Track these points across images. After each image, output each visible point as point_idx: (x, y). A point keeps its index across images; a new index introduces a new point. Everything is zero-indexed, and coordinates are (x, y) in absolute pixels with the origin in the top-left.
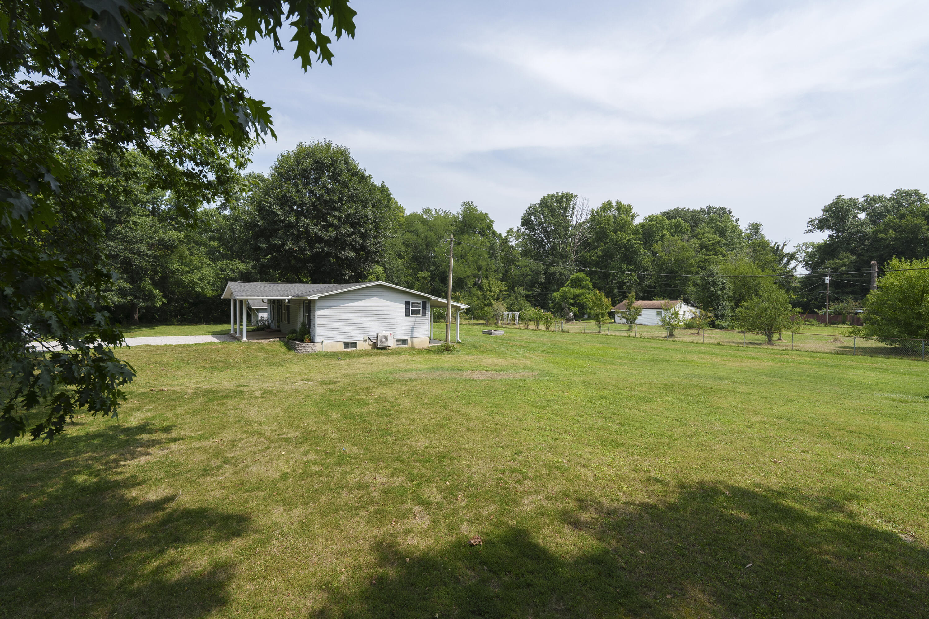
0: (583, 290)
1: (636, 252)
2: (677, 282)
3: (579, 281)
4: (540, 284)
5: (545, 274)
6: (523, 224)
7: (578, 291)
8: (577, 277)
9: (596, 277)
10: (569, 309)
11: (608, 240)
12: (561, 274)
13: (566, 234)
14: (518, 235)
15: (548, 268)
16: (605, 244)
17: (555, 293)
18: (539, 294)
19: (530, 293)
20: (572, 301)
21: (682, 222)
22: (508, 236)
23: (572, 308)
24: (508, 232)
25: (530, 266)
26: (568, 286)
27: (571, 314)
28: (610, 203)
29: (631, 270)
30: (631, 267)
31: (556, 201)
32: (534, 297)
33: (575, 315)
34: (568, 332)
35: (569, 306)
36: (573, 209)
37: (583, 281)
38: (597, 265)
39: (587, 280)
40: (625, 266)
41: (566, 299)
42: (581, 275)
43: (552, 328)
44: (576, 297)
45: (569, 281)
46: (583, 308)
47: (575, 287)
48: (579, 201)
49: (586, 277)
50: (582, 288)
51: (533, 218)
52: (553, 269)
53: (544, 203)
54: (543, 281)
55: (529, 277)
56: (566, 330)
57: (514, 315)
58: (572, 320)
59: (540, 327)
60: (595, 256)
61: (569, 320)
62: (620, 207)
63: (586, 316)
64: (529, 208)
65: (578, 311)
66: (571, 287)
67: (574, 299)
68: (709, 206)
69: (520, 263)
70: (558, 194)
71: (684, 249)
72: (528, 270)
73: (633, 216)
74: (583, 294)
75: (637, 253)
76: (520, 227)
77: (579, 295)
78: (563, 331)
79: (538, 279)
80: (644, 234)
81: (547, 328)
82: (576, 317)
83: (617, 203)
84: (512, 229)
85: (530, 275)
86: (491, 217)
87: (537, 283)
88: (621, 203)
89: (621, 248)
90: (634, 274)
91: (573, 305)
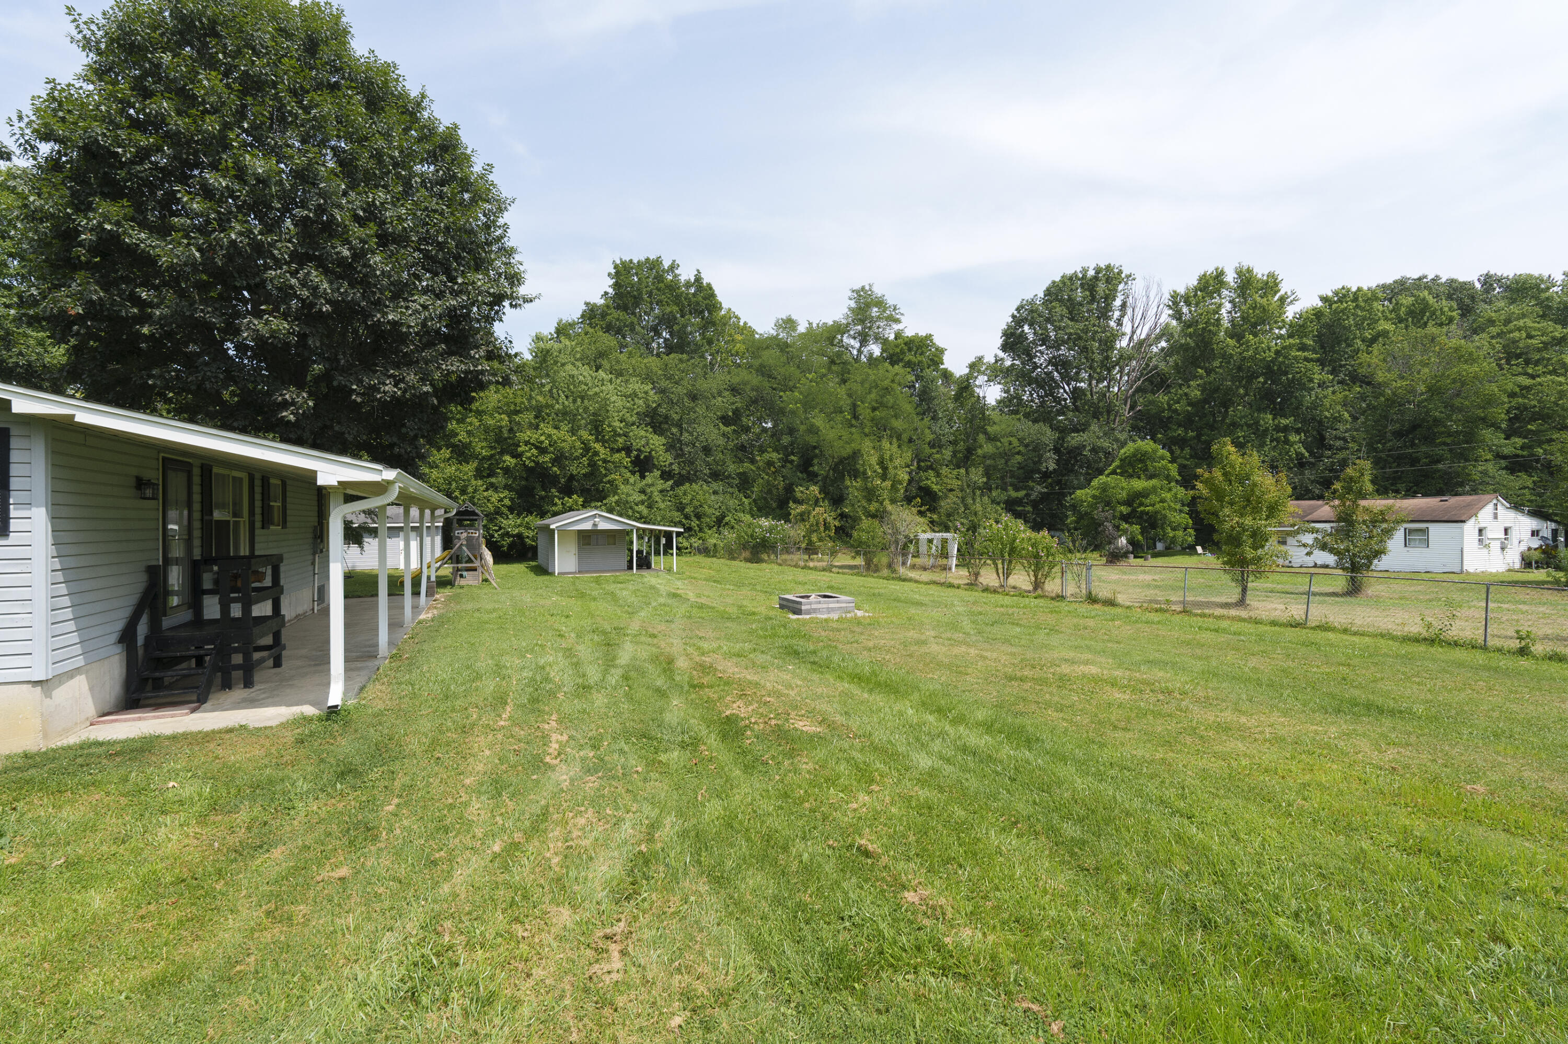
0: (1154, 482)
1: (1300, 384)
2: (1439, 451)
3: (1141, 461)
4: (1046, 475)
5: (1056, 450)
6: (1005, 347)
7: (1139, 484)
8: (1137, 450)
9: (1187, 450)
10: (1117, 527)
11: (1216, 363)
12: (1094, 450)
13: (1107, 358)
14: (997, 372)
15: (1062, 439)
16: (1209, 372)
17: (1078, 492)
18: (1044, 498)
19: (1021, 494)
20: (1124, 509)
21: (1431, 300)
22: (971, 373)
23: (1125, 526)
24: (972, 366)
25: (1021, 434)
26: (1114, 472)
27: (1123, 541)
28: (1219, 276)
29: (1286, 429)
30: (1284, 422)
31: (1082, 285)
32: (1035, 504)
33: (1132, 542)
34: (1111, 603)
35: (1116, 522)
36: (1124, 305)
37: (1154, 460)
38: (1188, 422)
39: (1162, 458)
40: (1267, 419)
41: (1108, 504)
42: (1147, 445)
43: (1052, 586)
44: (1134, 498)
45: (1117, 463)
46: (1153, 526)
47: (1131, 476)
48: (1137, 288)
49: (1162, 452)
50: (1151, 477)
51: (1026, 328)
52: (1074, 439)
53: (1054, 293)
54: (1052, 466)
55: (1019, 458)
56: (1103, 592)
57: (945, 542)
58: (1125, 555)
59: (1012, 581)
60: (1184, 402)
61: (1115, 557)
62: (1246, 280)
63: (1160, 546)
64: (1018, 309)
65: (1142, 533)
66: (1121, 474)
67: (1128, 503)
68: (1488, 276)
69: (995, 428)
70: (1085, 271)
71: (1460, 356)
72: (1015, 442)
73: (1282, 300)
74: (1154, 490)
75: (1303, 387)
76: (1001, 354)
77: (1144, 494)
78: (1092, 599)
79: (1039, 462)
80: (1319, 338)
81: (1037, 585)
82: (1137, 549)
83: (1240, 273)
84: (980, 359)
85: (1018, 453)
86: (939, 341)
87: (1039, 472)
88: (1249, 271)
89: (1253, 376)
90: (1294, 438)
91: (1125, 518)
